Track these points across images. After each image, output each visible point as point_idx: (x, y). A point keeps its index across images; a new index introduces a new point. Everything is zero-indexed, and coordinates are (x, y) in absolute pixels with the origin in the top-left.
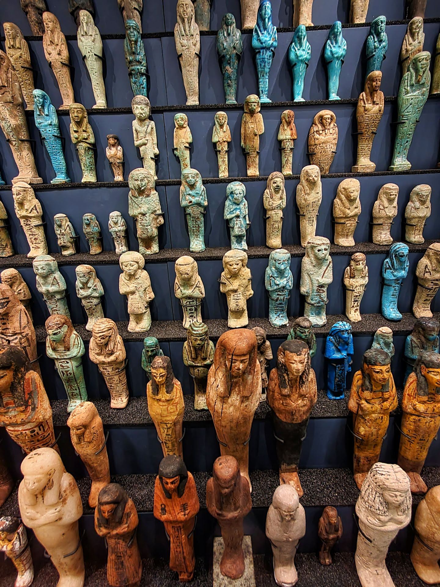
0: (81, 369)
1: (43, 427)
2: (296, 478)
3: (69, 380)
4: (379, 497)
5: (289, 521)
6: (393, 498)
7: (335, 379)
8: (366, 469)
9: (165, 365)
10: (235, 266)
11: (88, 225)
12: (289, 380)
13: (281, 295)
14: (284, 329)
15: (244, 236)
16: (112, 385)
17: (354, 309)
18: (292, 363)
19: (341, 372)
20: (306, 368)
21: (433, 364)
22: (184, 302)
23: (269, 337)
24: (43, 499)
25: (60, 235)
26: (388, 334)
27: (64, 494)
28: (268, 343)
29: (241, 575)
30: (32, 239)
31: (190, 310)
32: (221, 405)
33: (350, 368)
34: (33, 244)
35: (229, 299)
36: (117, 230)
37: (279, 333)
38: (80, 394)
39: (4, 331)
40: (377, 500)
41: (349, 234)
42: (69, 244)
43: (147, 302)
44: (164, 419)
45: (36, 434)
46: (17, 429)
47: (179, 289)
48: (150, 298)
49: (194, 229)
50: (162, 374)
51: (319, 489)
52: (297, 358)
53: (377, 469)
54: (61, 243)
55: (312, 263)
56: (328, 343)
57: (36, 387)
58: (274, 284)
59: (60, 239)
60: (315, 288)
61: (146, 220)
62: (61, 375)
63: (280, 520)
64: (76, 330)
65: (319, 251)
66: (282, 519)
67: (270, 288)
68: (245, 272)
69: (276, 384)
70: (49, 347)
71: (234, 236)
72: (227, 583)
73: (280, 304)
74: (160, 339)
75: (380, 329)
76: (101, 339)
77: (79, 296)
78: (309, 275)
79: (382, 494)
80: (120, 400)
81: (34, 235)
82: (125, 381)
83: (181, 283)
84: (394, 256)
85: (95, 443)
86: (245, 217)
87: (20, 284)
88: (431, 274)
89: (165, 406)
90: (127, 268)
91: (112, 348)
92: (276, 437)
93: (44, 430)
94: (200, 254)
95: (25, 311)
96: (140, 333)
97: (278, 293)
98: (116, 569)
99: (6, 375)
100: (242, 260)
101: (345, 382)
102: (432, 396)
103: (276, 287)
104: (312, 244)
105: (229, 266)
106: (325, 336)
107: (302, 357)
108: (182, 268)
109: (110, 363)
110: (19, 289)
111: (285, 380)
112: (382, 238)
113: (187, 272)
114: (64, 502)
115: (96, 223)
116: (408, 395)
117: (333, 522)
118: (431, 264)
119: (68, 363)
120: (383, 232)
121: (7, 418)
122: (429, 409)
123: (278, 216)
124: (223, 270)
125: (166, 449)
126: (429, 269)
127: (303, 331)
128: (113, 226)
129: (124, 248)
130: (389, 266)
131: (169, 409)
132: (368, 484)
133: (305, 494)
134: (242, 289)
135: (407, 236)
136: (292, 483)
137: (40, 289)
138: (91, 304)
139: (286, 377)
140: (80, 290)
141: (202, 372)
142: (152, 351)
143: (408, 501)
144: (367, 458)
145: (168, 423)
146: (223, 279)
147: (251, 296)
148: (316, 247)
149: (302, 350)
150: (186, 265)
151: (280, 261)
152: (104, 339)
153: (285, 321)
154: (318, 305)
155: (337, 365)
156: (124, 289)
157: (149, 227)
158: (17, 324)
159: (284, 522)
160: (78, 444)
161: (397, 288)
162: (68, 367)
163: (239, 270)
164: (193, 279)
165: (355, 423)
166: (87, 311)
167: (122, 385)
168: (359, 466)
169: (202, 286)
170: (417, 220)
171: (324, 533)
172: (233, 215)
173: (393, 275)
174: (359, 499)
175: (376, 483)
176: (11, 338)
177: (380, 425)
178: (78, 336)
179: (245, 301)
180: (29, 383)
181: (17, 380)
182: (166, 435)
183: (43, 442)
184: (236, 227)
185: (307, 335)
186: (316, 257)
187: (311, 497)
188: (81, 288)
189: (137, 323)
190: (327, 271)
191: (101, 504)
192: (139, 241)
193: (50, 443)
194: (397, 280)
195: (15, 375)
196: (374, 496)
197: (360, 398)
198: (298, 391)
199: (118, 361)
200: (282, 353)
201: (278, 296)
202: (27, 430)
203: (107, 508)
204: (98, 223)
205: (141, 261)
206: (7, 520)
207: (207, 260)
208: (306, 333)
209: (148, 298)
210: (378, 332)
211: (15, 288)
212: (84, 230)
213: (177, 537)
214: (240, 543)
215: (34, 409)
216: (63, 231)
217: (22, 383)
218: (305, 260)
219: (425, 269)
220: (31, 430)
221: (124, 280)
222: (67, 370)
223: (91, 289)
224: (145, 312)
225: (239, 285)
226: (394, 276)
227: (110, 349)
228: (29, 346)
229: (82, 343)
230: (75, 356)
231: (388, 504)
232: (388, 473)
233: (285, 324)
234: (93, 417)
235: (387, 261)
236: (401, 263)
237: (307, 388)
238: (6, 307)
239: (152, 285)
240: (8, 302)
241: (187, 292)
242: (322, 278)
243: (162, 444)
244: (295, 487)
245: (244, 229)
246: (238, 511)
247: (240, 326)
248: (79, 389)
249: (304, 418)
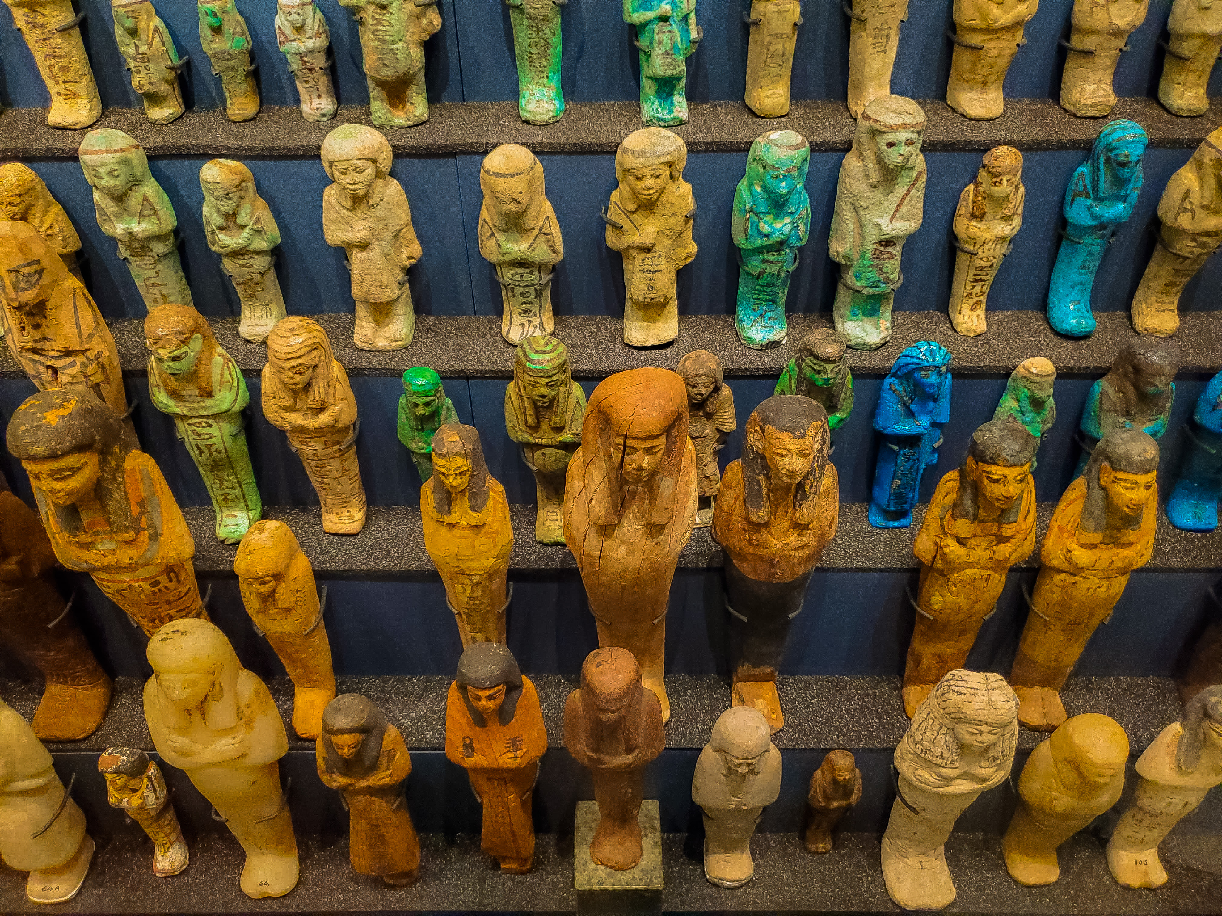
0: (242, 438)
1: (177, 576)
2: (770, 694)
3: (215, 467)
4: (946, 734)
5: (743, 776)
6: (975, 737)
7: (893, 479)
8: (932, 678)
9: (469, 448)
10: (650, 182)
11: (217, 30)
12: (769, 491)
13: (772, 262)
14: (773, 353)
15: (679, 79)
16: (325, 480)
17: (972, 301)
18: (778, 454)
19: (908, 465)
20: (815, 465)
21: (1129, 464)
22: (507, 275)
23: (729, 376)
24: (204, 719)
25: (135, 59)
26: (1044, 379)
27: (247, 712)
28: (726, 391)
29: (633, 865)
30: (55, 70)
31: (522, 294)
32: (598, 542)
33: (936, 456)
34: (57, 82)
35: (631, 267)
36: (303, 49)
37: (758, 365)
38: (244, 498)
39: (39, 346)
40: (941, 739)
41: (992, 78)
42: (164, 88)
43: (402, 269)
44: (464, 566)
45: (163, 589)
46: (118, 577)
47: (493, 239)
48: (411, 258)
49: (533, 51)
50: (462, 470)
51: (823, 718)
52: (793, 444)
53: (952, 682)
54: (141, 86)
55: (868, 176)
56: (884, 395)
57: (153, 488)
58: (755, 233)
59: (139, 72)
60: (870, 246)
61: (391, 25)
62: (193, 453)
63: (724, 772)
64: (222, 345)
65: (890, 145)
66: (730, 771)
67: (743, 241)
68: (677, 194)
69: (736, 498)
70: (158, 385)
71: (650, 78)
72: (603, 875)
73: (768, 285)
74: (445, 371)
75: (1026, 363)
76: (296, 373)
77: (215, 249)
78: (856, 210)
79: (953, 730)
80: (346, 514)
81: (59, 57)
82: (356, 470)
83: (498, 223)
84: (1102, 160)
85: (300, 610)
86: (686, 18)
87: (46, 211)
88: (1193, 218)
89: (468, 537)
90: (347, 179)
91: (323, 396)
92: (730, 609)
93: (178, 581)
94: (547, 129)
95: (84, 294)
96: (388, 351)
97: (766, 257)
98: (371, 847)
99: (86, 464)
100: (670, 164)
101: (917, 488)
102: (1114, 532)
103: (759, 242)
104: (873, 124)
105: (632, 180)
106: (879, 375)
107: (808, 441)
108: (503, 186)
109: (319, 432)
110: (47, 225)
111: (760, 490)
112: (1087, 95)
113: (515, 196)
114: (249, 723)
115: (238, 22)
116: (1059, 527)
117: (842, 778)
118: (1202, 188)
119: (210, 426)
120: (1093, 76)
121: (96, 554)
122: (1100, 562)
123: (785, 19)
124: (616, 185)
125: (468, 628)
126: (1191, 203)
127: (821, 368)
128: (291, 36)
129: (327, 104)
130: (1085, 186)
131: (477, 544)
132: (927, 710)
133: (789, 726)
134: (666, 242)
135: (1163, 85)
136: (760, 703)
137: (106, 228)
138: (251, 270)
139: (763, 484)
140: (217, 232)
141: (553, 458)
142: (427, 404)
143: (1007, 743)
144: (939, 657)
145: (475, 575)
146: (615, 214)
147: (689, 260)
148: (884, 133)
149: (810, 424)
150: (513, 175)
151: (778, 169)
152: (301, 373)
153: (778, 333)
154: (871, 291)
155: (900, 449)
156: (339, 234)
157: (399, 45)
158: (70, 329)
159: (733, 776)
160: (260, 612)
161: (1096, 249)
162: (212, 437)
163: (662, 191)
164: (532, 211)
165: (923, 584)
166: (238, 289)
167: (350, 479)
168: (917, 671)
169: (556, 231)
170: (1197, 42)
171: (820, 798)
172: (651, 15)
173: (1091, 214)
174: (905, 740)
175: (944, 709)
176: (59, 364)
177: (980, 592)
178: (230, 361)
179: (674, 274)
180: (136, 480)
181: (108, 474)
182: (470, 598)
183: (177, 606)
184: (658, 52)
185: (829, 380)
186: (881, 163)
187: (800, 732)
188: (221, 228)
189: (378, 324)
190: (906, 201)
191: (329, 731)
192: (371, 84)
193: (192, 608)
194: (1102, 226)
195: (104, 462)
196: (935, 733)
197: (945, 533)
198: (790, 514)
199: (339, 425)
200: (757, 428)
201: (763, 266)
202: (143, 580)
203: (346, 740)
204: (242, 20)
205: (383, 156)
206: (122, 754)
207: (569, 153)
208: (826, 372)
209: (404, 257)
210: (1020, 370)
211: (36, 222)
212: (204, 44)
213: (499, 797)
214: (635, 811)
215: (154, 537)
216: (144, 48)
217: (120, 479)
218: (851, 162)
219: (1183, 200)
220: (150, 582)
221: (338, 207)
222: (210, 442)
223: (247, 230)
224: (399, 297)
225: (658, 233)
226: (1094, 217)
227: (317, 398)
228: (108, 381)
229: (241, 378)
230: (226, 412)
231: (963, 748)
232: (973, 691)
233: (776, 338)
234: (291, 556)
235: (1082, 174)
236: (1120, 182)
237: (811, 510)
238: (38, 287)
239: (416, 222)
240: (40, 273)
241: (516, 248)
242: (892, 218)
243: (457, 617)
244: (766, 711)
245: (681, 59)
246: (634, 754)
247: (655, 343)
248: (241, 486)
249: (800, 573)
